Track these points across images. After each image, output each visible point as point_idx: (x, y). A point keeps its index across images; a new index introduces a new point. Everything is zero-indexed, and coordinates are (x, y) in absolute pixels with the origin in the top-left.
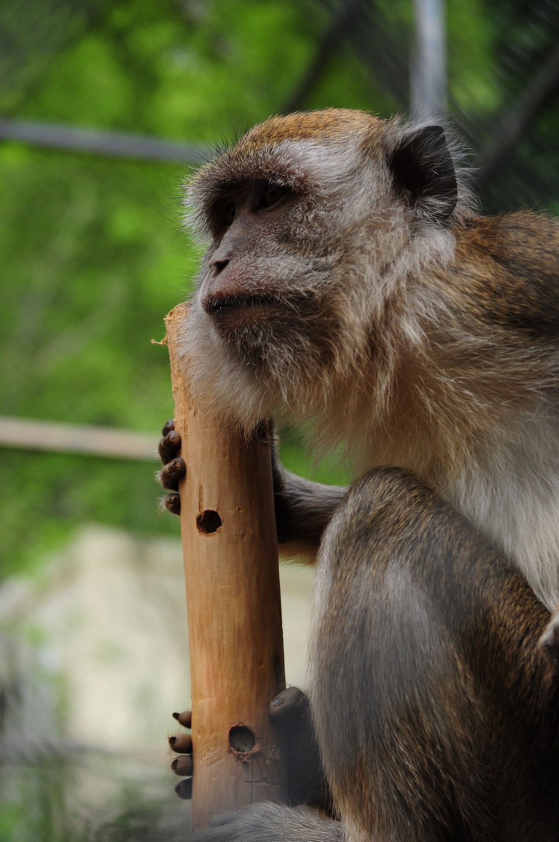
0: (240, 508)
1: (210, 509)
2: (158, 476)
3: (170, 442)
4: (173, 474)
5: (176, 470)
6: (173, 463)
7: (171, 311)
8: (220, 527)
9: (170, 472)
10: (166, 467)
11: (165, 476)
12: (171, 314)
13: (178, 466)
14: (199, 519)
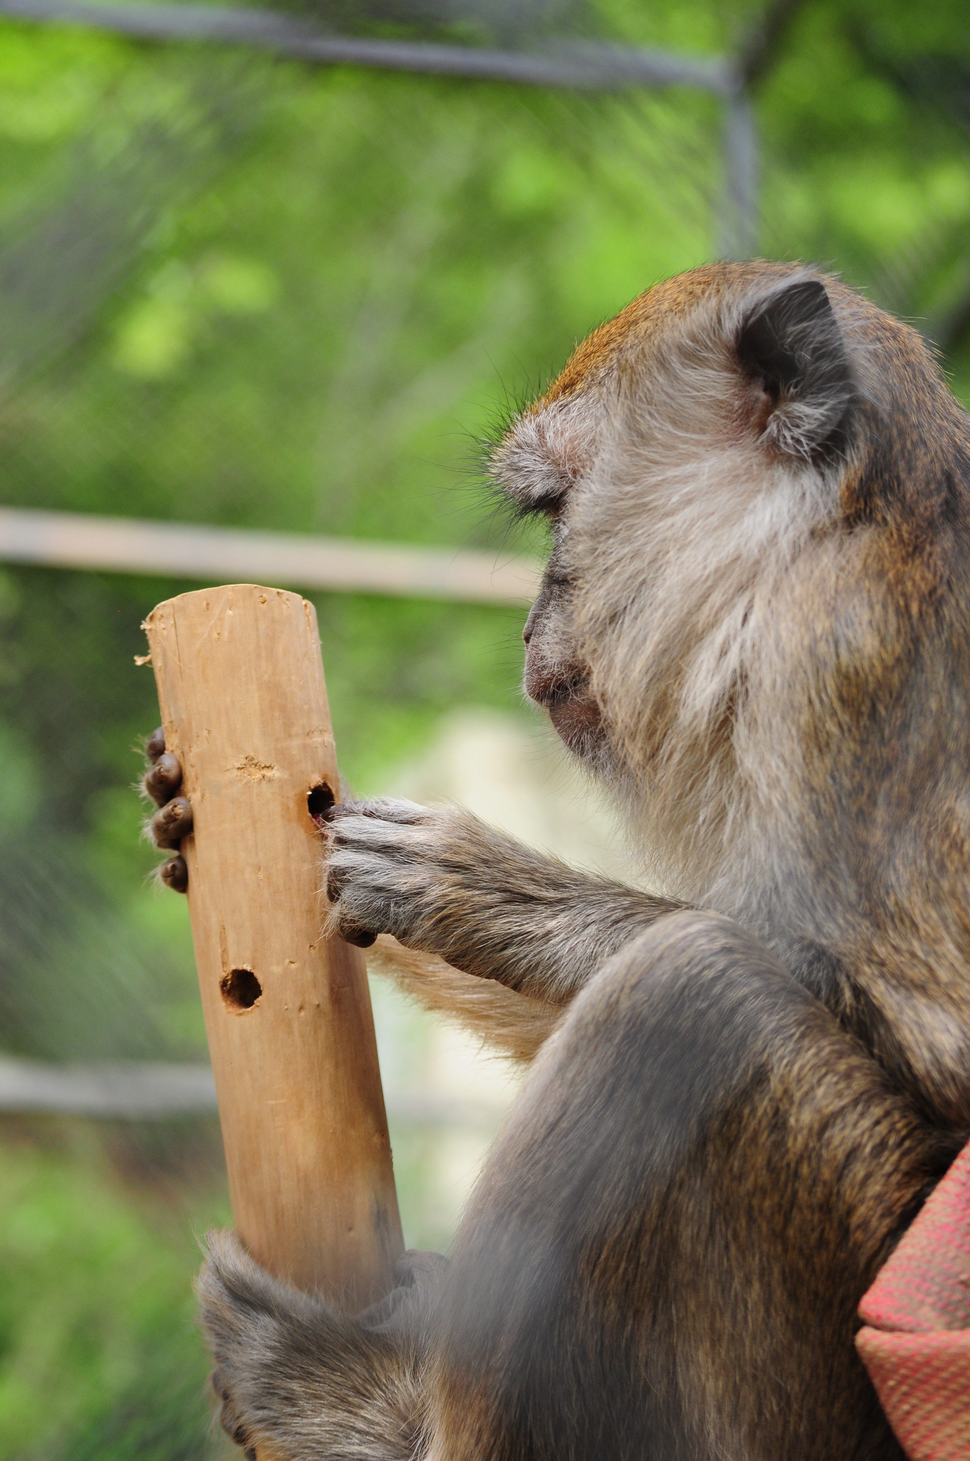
0: (292, 960)
1: (240, 968)
2: (148, 833)
3: (163, 776)
4: (172, 826)
5: (176, 820)
6: (171, 807)
7: (151, 614)
8: (260, 998)
9: (167, 823)
10: (160, 814)
11: (160, 829)
12: (151, 618)
13: (181, 811)
14: (224, 984)
